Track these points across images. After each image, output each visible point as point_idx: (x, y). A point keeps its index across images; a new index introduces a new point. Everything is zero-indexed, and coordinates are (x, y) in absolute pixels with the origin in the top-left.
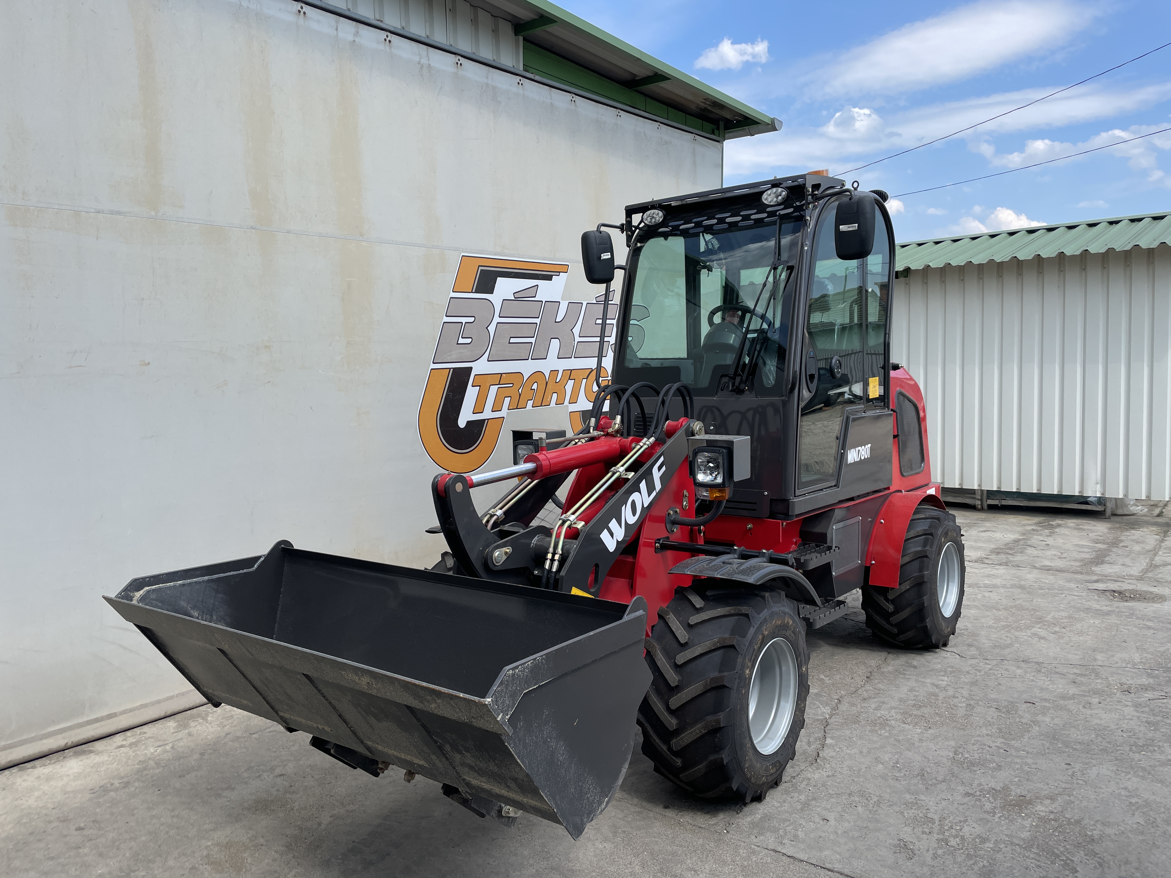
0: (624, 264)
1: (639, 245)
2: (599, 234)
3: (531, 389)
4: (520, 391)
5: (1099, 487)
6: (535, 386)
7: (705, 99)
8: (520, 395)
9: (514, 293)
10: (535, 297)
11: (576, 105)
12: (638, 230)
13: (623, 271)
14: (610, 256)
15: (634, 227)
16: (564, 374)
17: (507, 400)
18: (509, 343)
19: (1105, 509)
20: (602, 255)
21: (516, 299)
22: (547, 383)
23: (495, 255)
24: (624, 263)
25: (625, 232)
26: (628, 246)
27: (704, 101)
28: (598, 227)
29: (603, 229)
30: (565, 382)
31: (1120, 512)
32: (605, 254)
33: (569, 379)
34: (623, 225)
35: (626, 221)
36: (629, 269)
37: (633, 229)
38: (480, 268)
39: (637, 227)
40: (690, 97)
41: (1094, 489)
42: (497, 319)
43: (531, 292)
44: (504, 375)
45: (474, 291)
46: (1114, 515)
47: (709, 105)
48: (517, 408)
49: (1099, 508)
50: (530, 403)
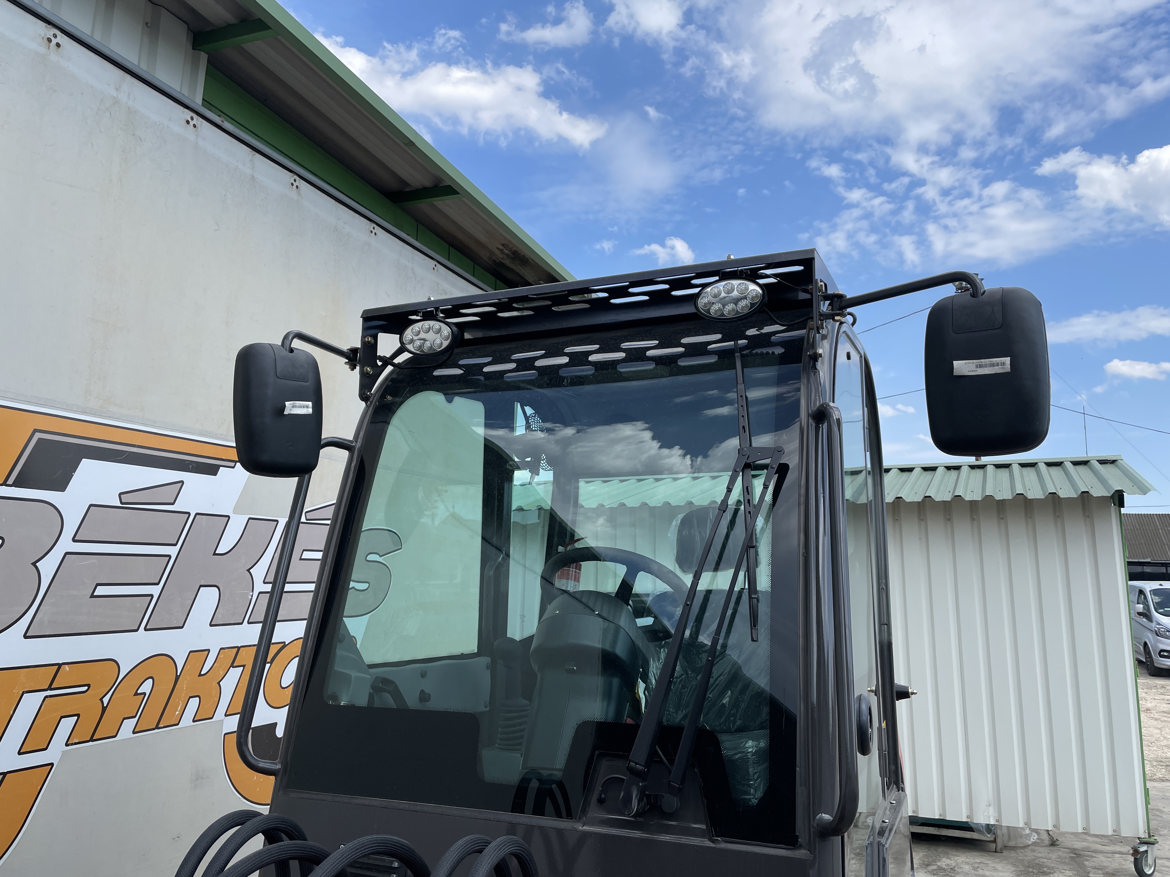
0: (351, 439)
1: (389, 398)
2: (287, 353)
3: (136, 694)
4: (106, 700)
5: (991, 810)
6: (146, 688)
7: (503, 245)
8: (104, 709)
9: (120, 494)
10: (173, 504)
11: (299, 194)
12: (390, 368)
13: (345, 454)
14: (310, 411)
15: (381, 358)
16: (220, 656)
17: (67, 724)
18: (92, 596)
19: (995, 839)
20: (287, 404)
21: (124, 506)
22: (177, 678)
23: (84, 412)
24: (349, 435)
25: (358, 368)
26: (363, 397)
27: (501, 247)
28: (286, 337)
29: (297, 344)
30: (222, 673)
31: (1012, 844)
32: (298, 403)
33: (232, 666)
34: (354, 351)
35: (363, 343)
36: (360, 450)
37: (380, 363)
38: (38, 435)
39: (387, 361)
40: (482, 237)
41: (986, 814)
42: (66, 544)
43: (167, 494)
44: (67, 667)
45: (10, 481)
46: (1006, 847)
47: (507, 255)
48: (92, 740)
49: (989, 837)
50: (129, 725)
